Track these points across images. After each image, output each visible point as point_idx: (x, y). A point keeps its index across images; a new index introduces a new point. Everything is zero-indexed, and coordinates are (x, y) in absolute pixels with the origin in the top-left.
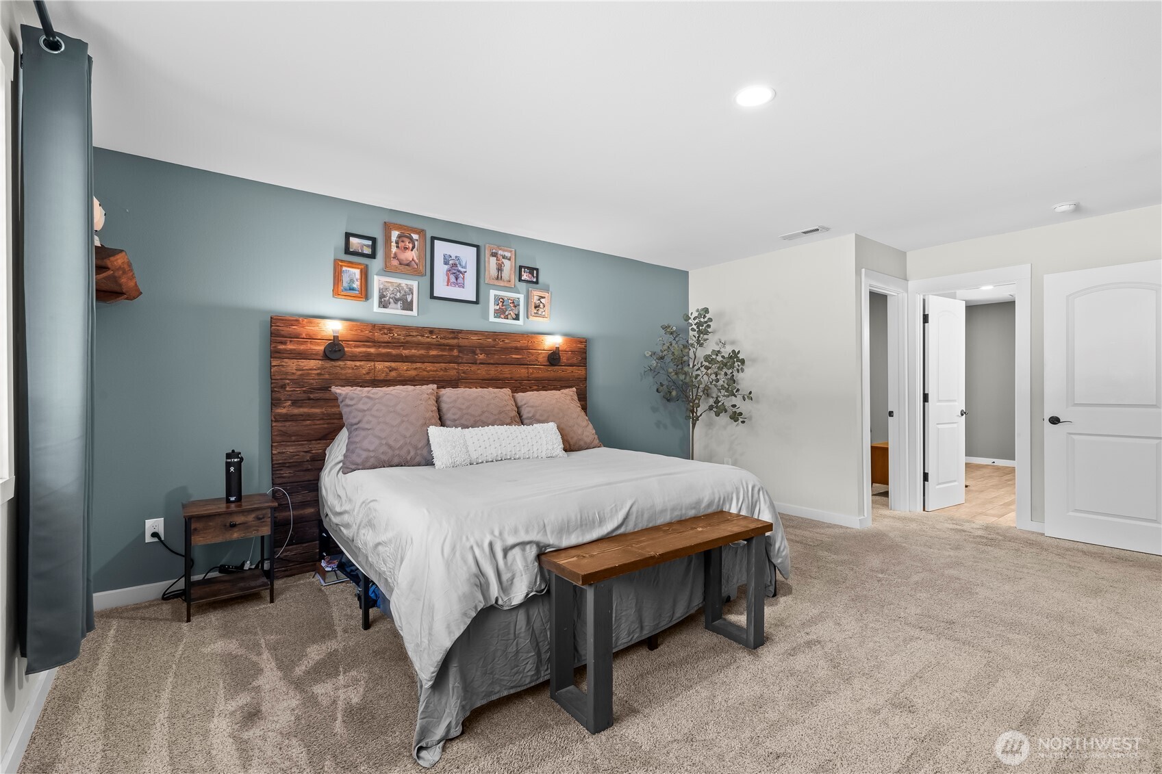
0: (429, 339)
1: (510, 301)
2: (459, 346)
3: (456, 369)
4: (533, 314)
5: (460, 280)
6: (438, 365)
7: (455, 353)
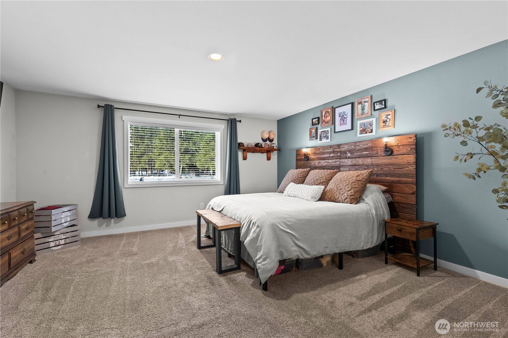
0: (330, 150)
1: (368, 124)
2: (340, 151)
3: (339, 161)
4: (382, 127)
5: (345, 122)
6: (333, 160)
7: (339, 154)
